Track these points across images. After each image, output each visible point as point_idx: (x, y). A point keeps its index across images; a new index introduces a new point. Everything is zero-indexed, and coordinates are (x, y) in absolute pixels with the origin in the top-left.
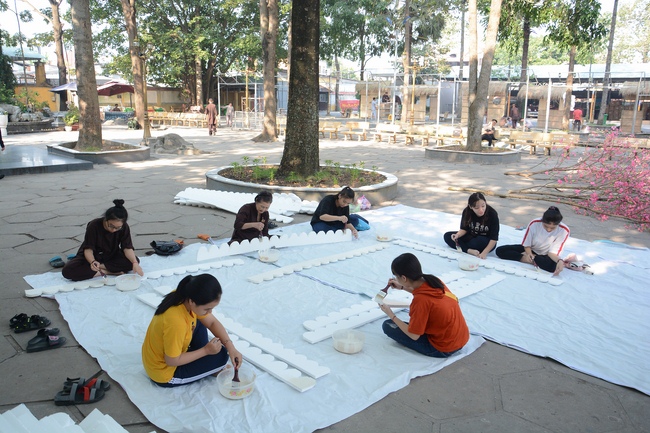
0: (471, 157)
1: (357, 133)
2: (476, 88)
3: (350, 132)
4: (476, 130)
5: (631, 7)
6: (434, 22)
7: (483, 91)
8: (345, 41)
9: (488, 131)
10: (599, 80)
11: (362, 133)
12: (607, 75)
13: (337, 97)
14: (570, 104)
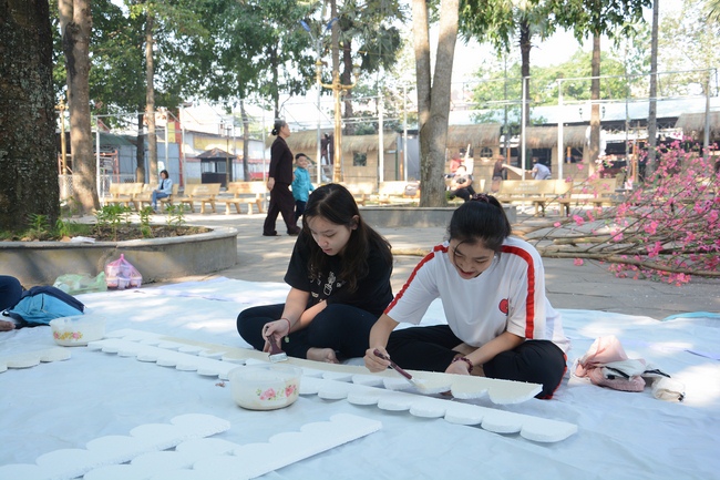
0: (425, 216)
1: (247, 200)
2: (429, 98)
3: (236, 200)
4: (434, 171)
5: (677, 17)
6: (383, 38)
7: (442, 101)
8: (249, 73)
9: (461, 181)
10: (643, 123)
11: (253, 200)
12: (652, 113)
13: (245, 167)
14: (598, 144)
